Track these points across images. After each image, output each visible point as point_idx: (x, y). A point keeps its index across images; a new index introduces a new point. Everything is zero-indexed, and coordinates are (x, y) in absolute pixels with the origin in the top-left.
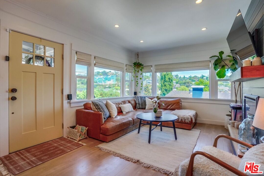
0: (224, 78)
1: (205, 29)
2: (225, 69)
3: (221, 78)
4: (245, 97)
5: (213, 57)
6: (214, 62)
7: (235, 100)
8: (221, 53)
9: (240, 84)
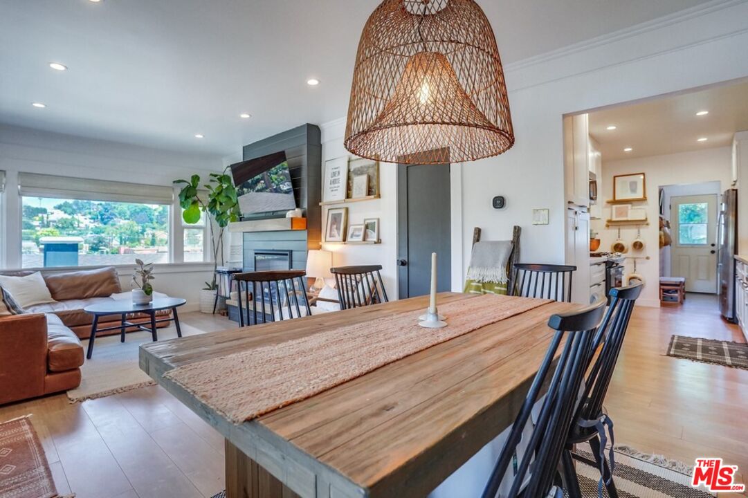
0: (196, 224)
1: (202, 136)
2: (198, 207)
3: (190, 223)
4: (256, 254)
5: (179, 181)
6: (182, 191)
7: (214, 261)
8: (196, 178)
9: (221, 235)
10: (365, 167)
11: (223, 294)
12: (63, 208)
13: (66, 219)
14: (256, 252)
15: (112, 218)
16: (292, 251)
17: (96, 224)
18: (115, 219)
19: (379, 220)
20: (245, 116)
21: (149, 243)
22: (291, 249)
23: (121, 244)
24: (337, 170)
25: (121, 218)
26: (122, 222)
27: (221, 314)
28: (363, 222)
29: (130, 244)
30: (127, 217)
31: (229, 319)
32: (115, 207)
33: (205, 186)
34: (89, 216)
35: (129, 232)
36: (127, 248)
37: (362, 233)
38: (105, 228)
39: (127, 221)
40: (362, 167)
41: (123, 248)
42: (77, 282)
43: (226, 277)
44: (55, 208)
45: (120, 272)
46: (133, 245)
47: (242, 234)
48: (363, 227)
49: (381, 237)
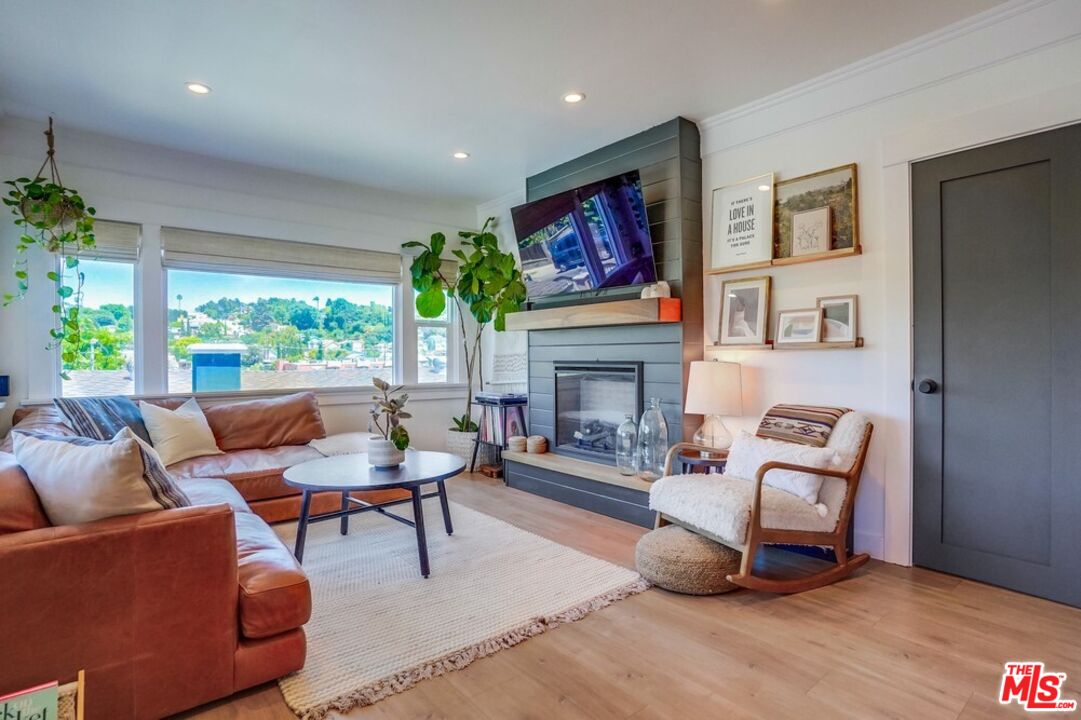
0: (437, 319)
1: (465, 156)
2: (440, 289)
3: (426, 316)
4: (557, 368)
5: (412, 244)
6: (416, 262)
7: (467, 382)
8: (438, 239)
9: (479, 337)
10: (819, 192)
11: (490, 439)
12: (206, 310)
13: (211, 324)
14: (558, 365)
15: (266, 323)
16: (643, 363)
17: (246, 331)
18: (271, 324)
19: (857, 299)
20: (573, 98)
21: (314, 355)
22: (641, 360)
23: (279, 357)
24: (745, 204)
25: (278, 323)
26: (280, 328)
27: (486, 474)
28: (814, 306)
29: (290, 357)
30: (286, 321)
31: (507, 485)
32: (270, 308)
33: (454, 252)
34: (238, 320)
35: (288, 341)
36: (287, 362)
37: (816, 326)
38: (259, 336)
39: (285, 327)
40: (809, 193)
41: (283, 362)
42: (256, 418)
43: (497, 410)
44: (197, 310)
45: (320, 400)
46: (295, 357)
47: (526, 332)
48: (817, 315)
49: (863, 334)
